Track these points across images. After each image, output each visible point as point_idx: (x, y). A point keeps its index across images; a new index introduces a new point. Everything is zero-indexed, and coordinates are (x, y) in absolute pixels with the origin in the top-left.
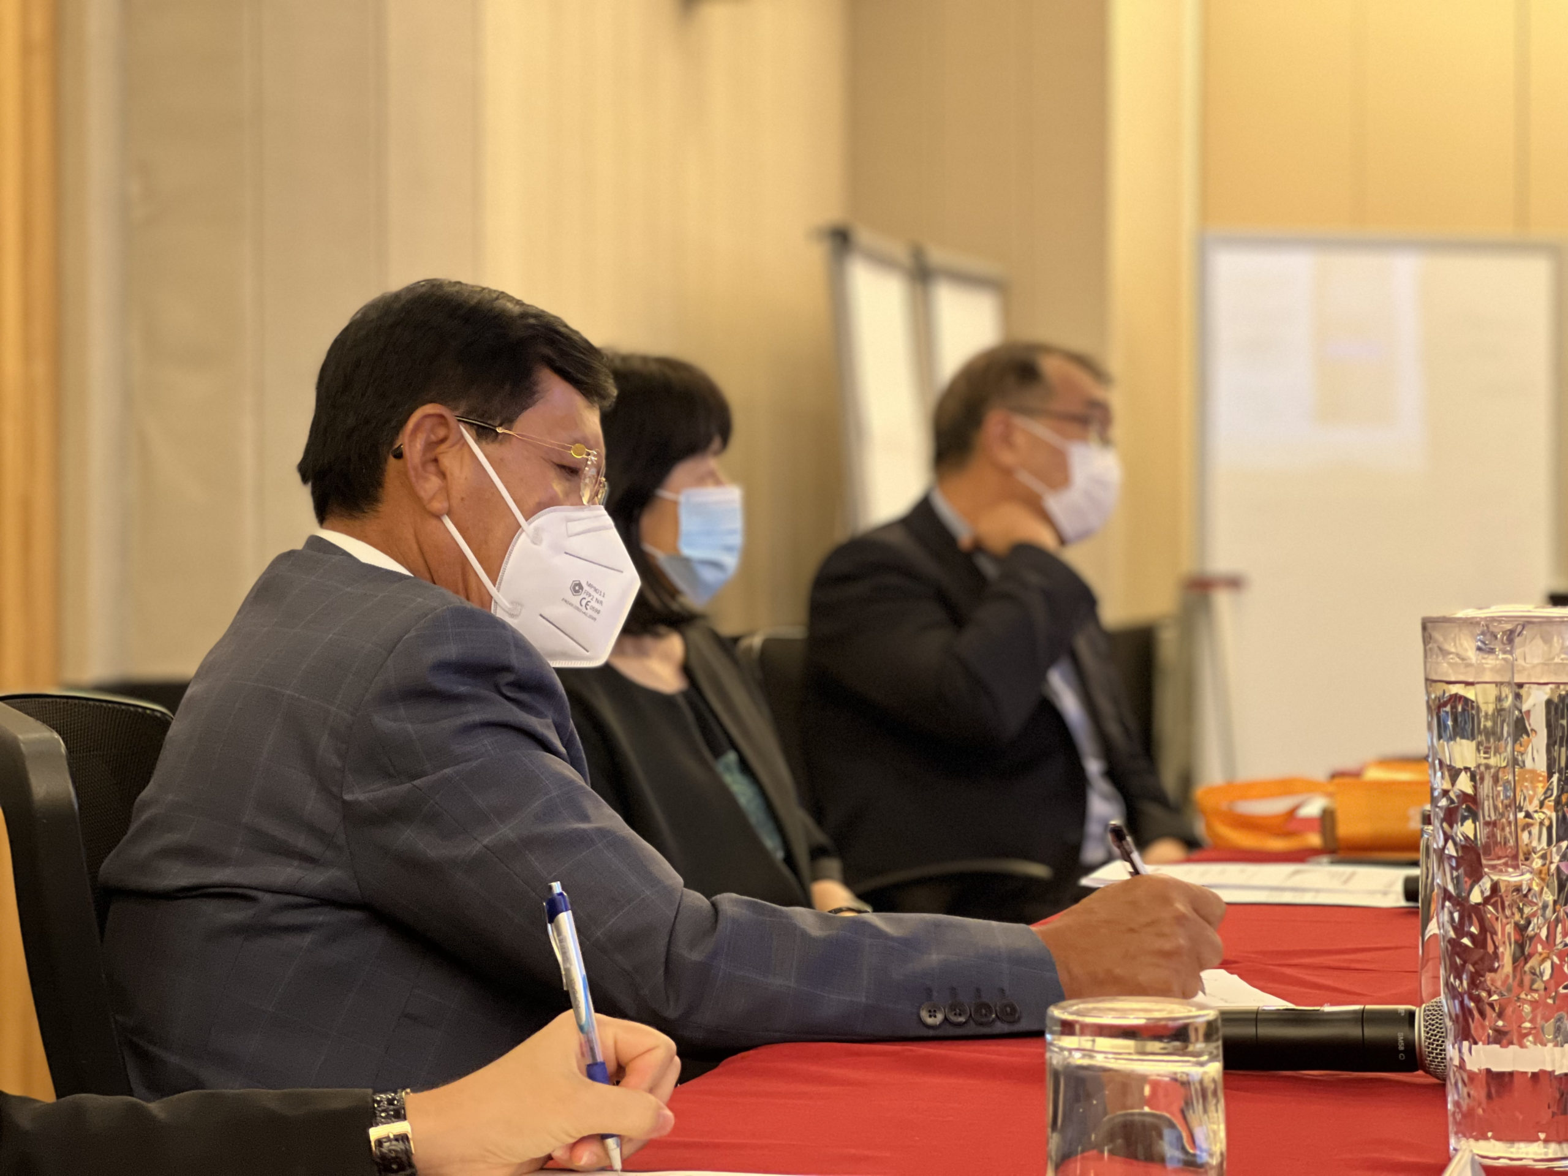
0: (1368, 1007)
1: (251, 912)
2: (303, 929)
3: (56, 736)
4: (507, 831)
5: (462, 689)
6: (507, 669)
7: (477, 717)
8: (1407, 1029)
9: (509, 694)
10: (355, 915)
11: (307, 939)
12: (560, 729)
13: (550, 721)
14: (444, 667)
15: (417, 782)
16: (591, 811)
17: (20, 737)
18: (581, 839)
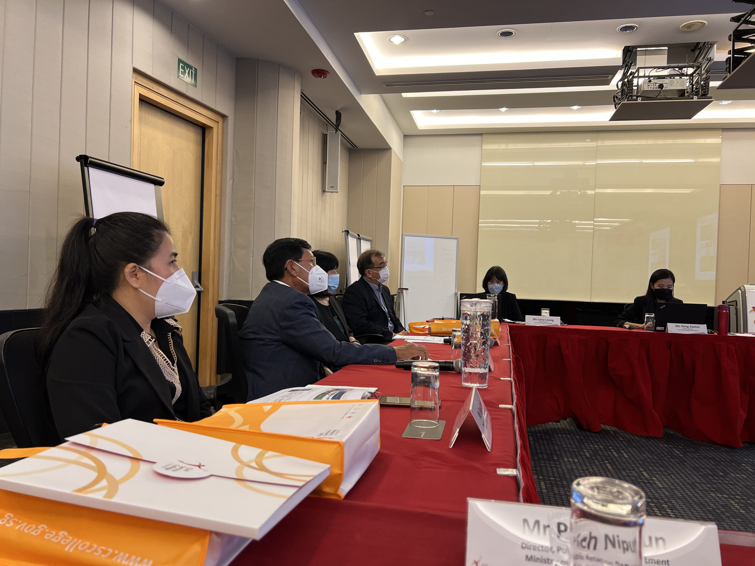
0: (446, 361)
1: (264, 342)
2: (273, 345)
3: (233, 312)
4: (307, 331)
5: (300, 307)
6: (307, 303)
7: (302, 312)
8: (452, 364)
9: (308, 308)
10: (281, 343)
11: (273, 347)
12: (316, 313)
13: (314, 312)
14: (297, 303)
15: (292, 323)
16: (321, 327)
17: (227, 312)
18: (319, 332)
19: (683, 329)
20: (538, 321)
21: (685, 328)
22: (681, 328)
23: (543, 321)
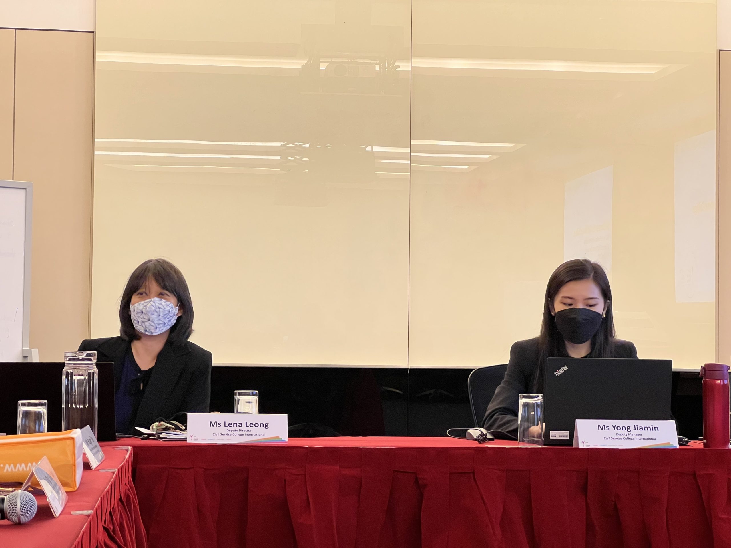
19: (617, 434)
20: (223, 429)
21: (621, 432)
22: (613, 433)
23: (238, 428)
